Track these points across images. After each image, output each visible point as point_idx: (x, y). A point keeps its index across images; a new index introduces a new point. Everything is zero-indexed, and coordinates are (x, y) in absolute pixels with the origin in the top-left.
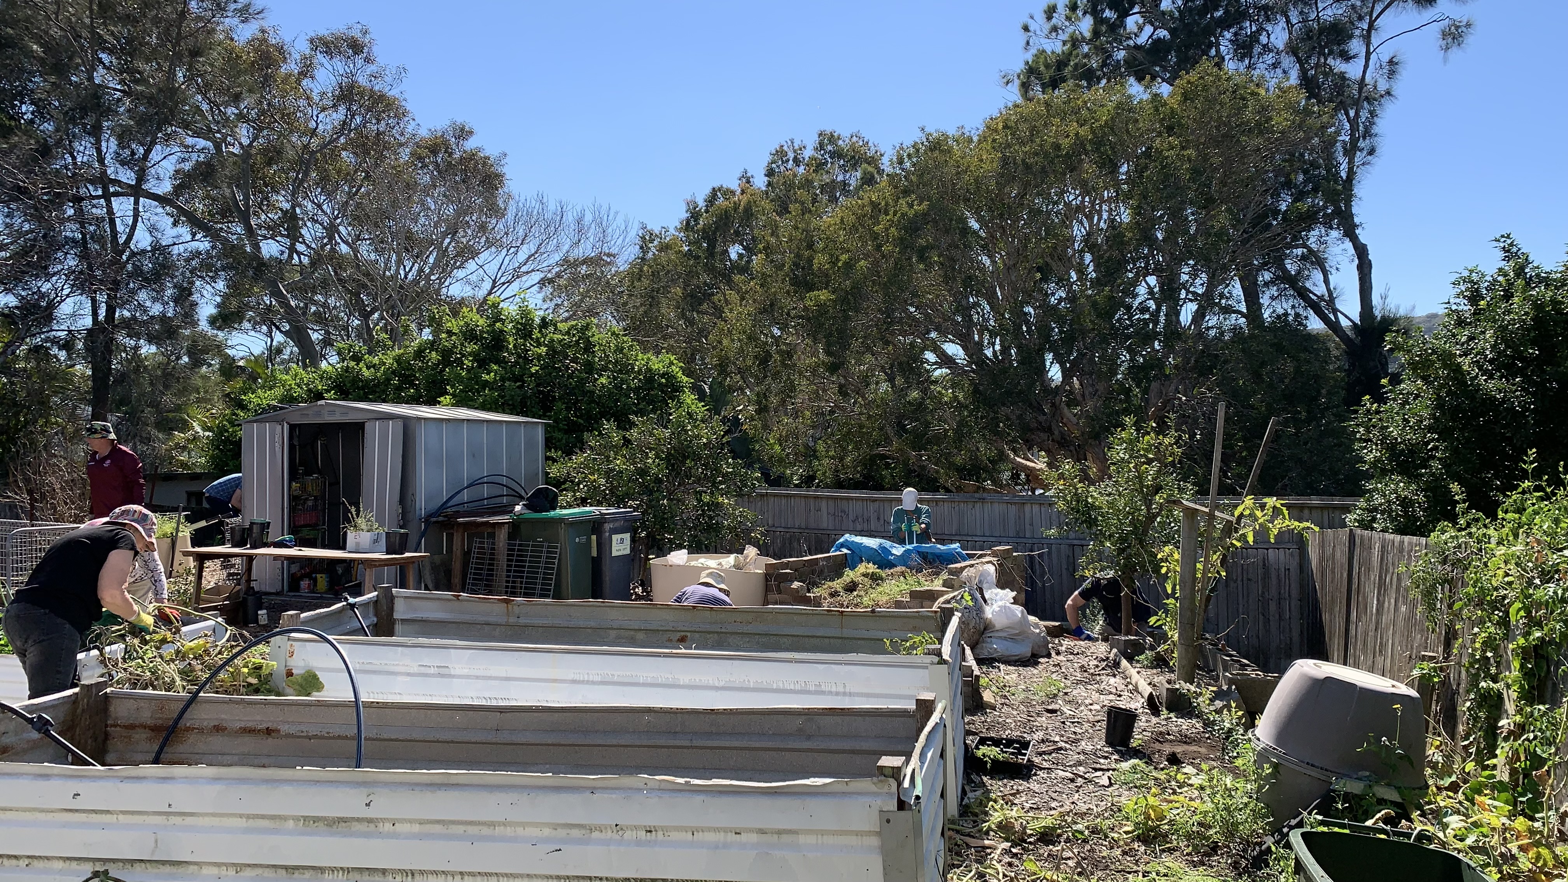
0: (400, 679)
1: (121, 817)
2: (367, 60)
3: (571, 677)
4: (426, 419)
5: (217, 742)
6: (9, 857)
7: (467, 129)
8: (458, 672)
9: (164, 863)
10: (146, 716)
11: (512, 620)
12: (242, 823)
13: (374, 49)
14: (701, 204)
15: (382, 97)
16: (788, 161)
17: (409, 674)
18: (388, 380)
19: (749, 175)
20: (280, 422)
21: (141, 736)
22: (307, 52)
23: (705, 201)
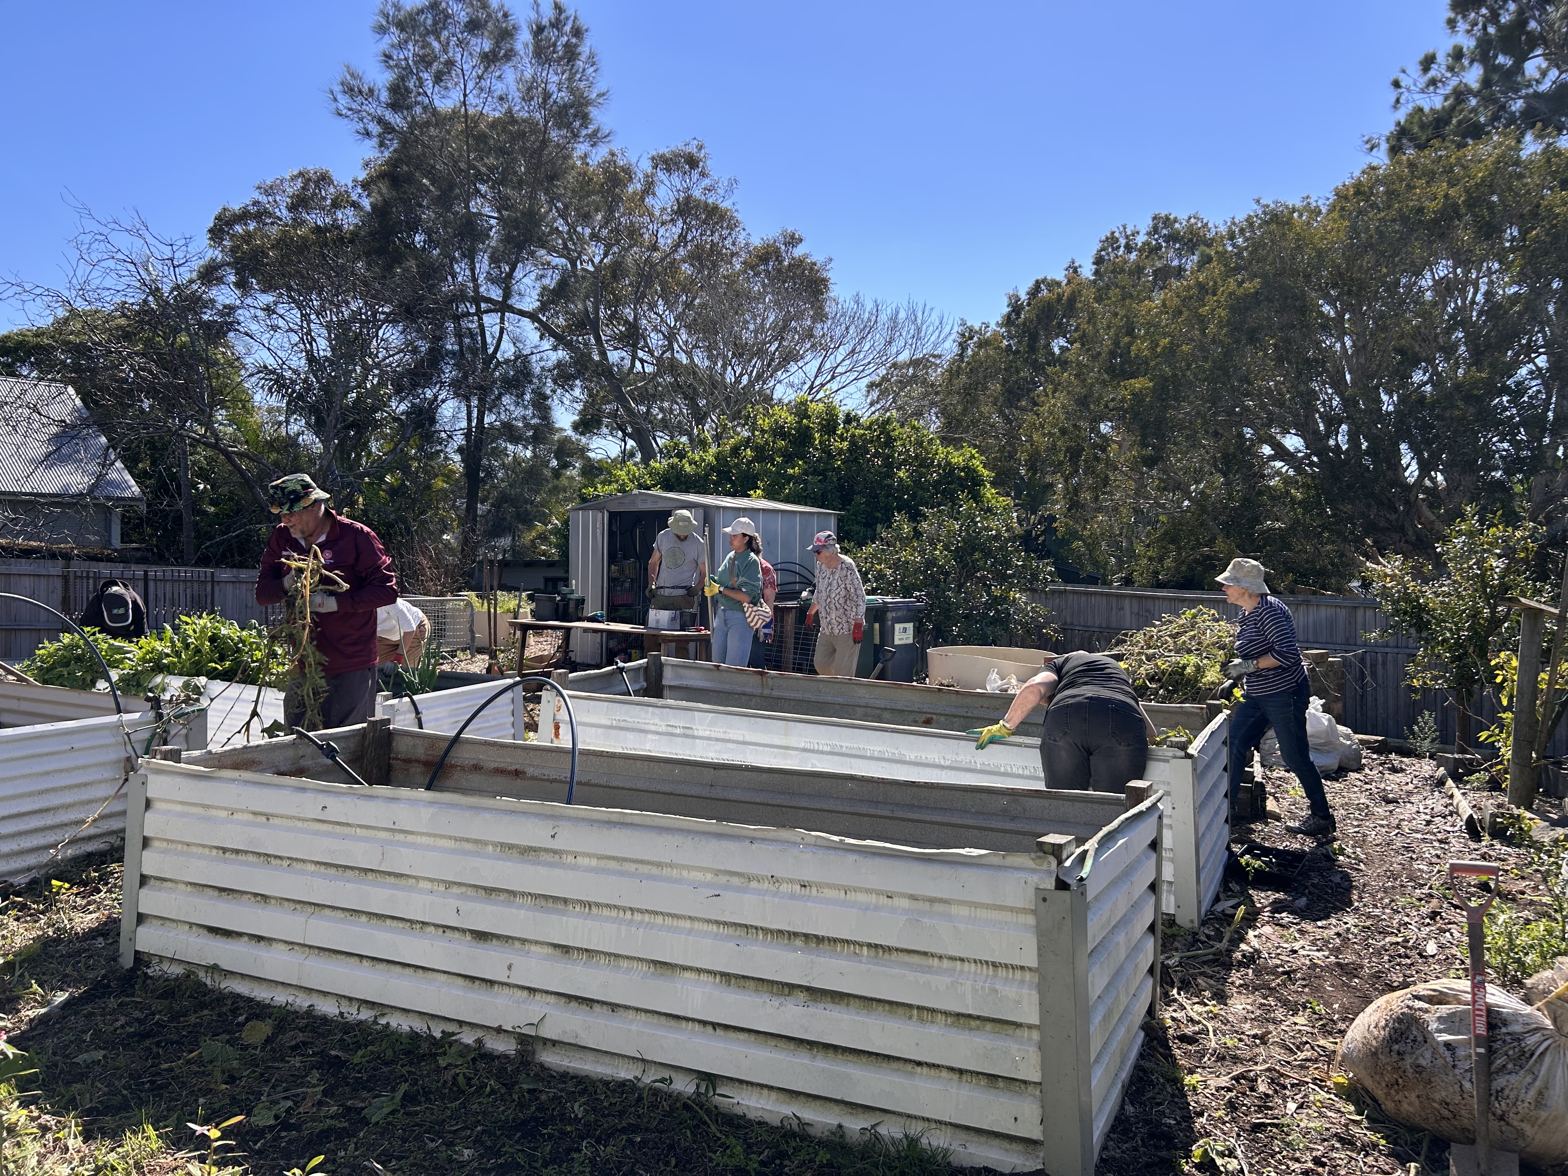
0: (650, 736)
1: (358, 830)
2: (703, 175)
3: (802, 745)
4: (724, 508)
5: (476, 779)
6: (276, 857)
7: (796, 236)
8: (701, 733)
9: (390, 874)
10: (420, 752)
11: (766, 692)
12: (451, 844)
13: (708, 163)
14: (1024, 297)
15: (716, 208)
16: (1119, 247)
17: (657, 733)
18: (707, 475)
19: (1076, 264)
20: (601, 510)
21: (416, 769)
22: (649, 170)
23: (1028, 294)
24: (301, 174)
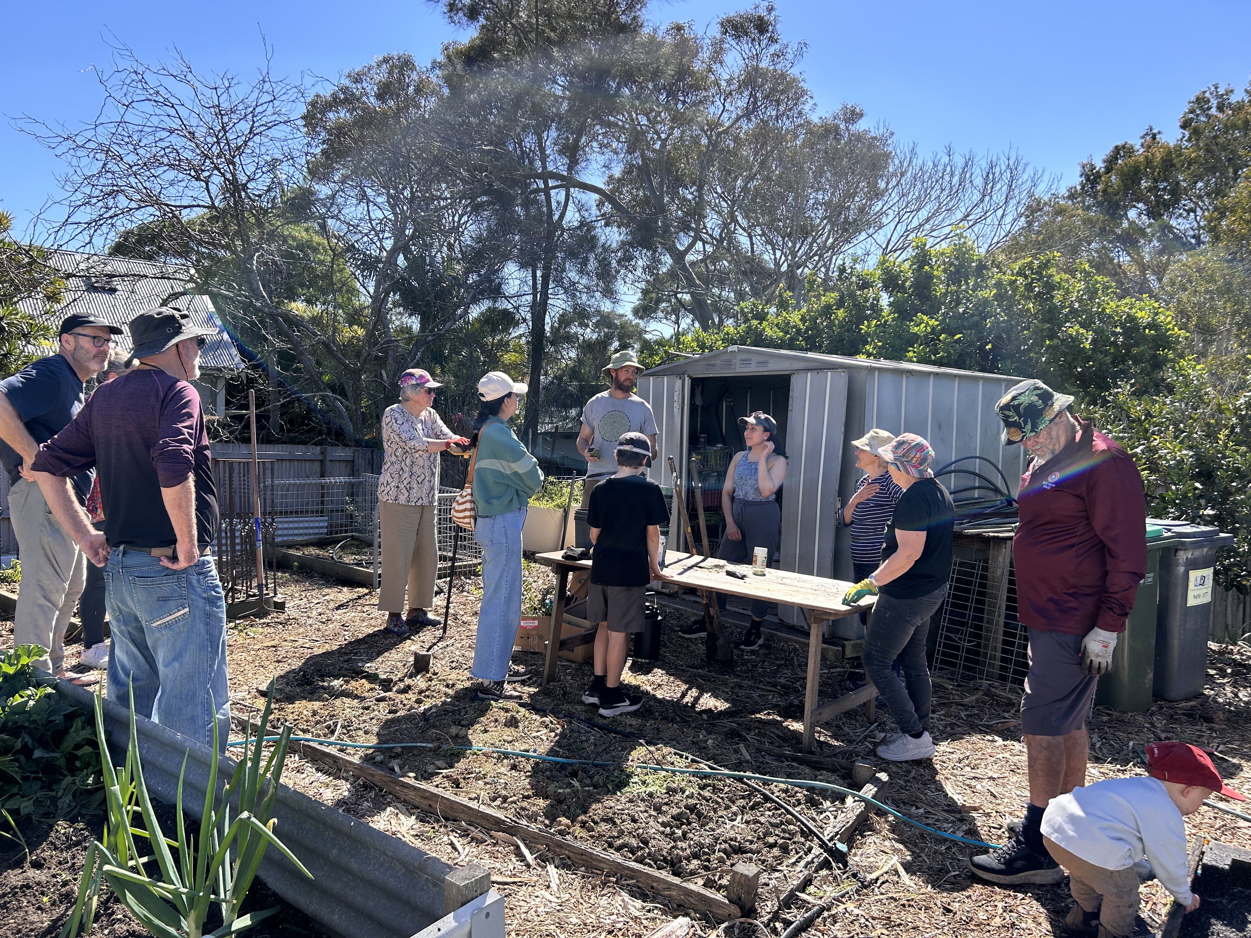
2: (773, 40)
7: (858, 110)
13: (778, 27)
14: (1100, 165)
15: (783, 76)
19: (1155, 131)
20: (682, 376)
22: (718, 36)
23: (1105, 161)
24: (386, 61)
